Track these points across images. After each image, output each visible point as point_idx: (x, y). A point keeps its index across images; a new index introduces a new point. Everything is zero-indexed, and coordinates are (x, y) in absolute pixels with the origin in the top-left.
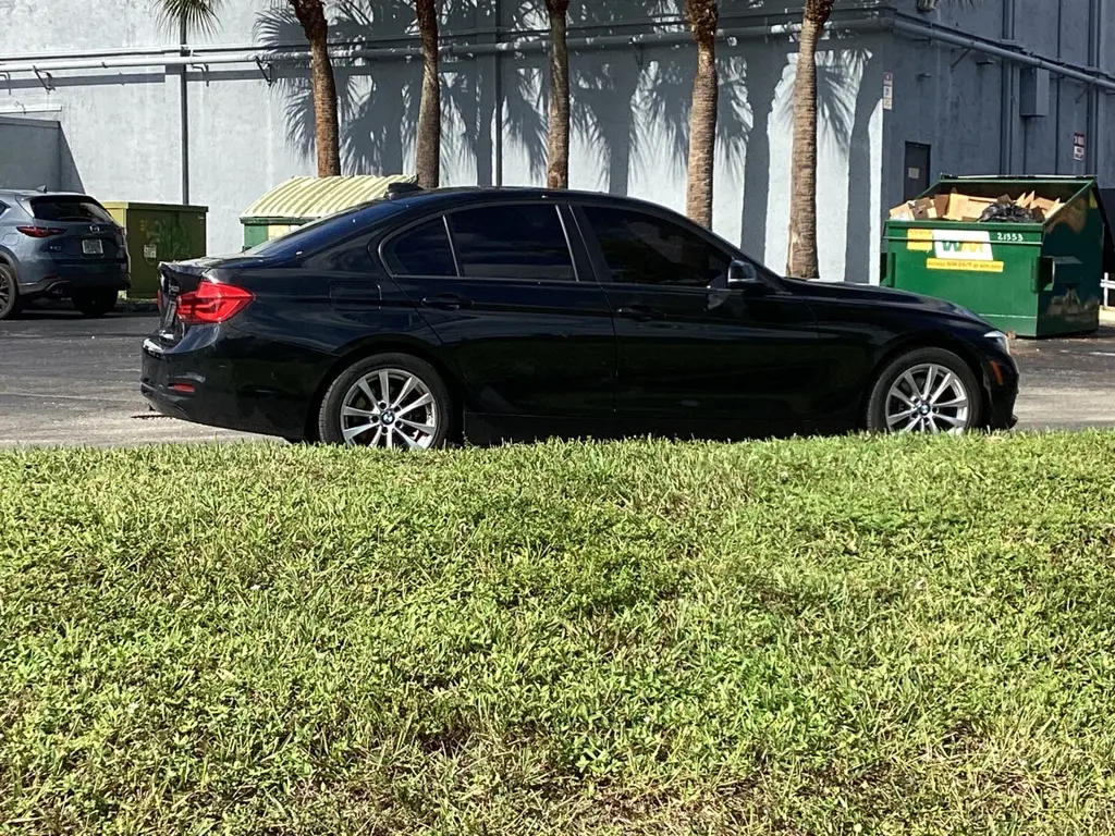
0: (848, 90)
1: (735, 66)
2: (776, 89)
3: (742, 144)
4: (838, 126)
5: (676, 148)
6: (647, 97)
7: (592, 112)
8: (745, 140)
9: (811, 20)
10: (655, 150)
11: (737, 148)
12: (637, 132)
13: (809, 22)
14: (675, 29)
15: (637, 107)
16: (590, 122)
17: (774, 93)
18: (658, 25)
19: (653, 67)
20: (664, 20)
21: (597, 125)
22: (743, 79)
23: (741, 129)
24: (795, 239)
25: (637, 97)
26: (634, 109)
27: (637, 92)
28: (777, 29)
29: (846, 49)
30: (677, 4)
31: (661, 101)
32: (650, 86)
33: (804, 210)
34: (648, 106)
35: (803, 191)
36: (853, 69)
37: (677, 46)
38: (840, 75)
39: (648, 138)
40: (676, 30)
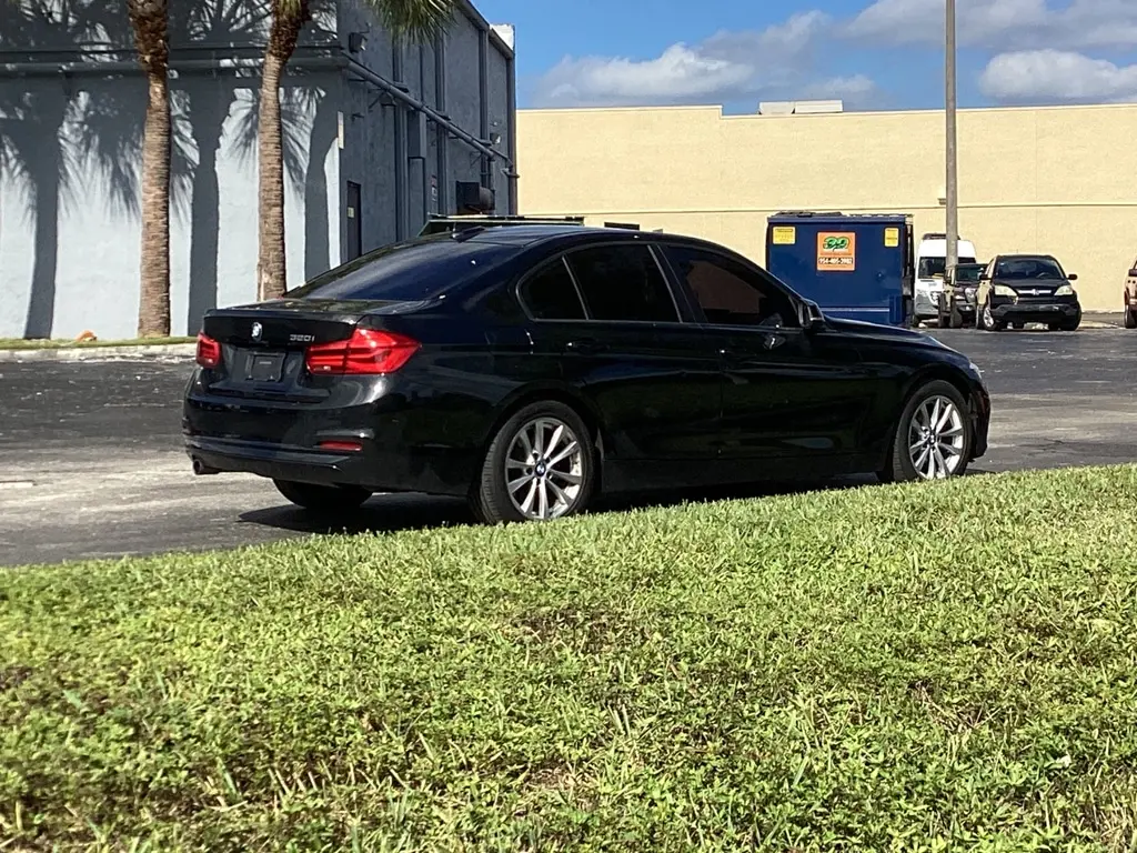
0: (301, 128)
1: (177, 100)
2: (224, 125)
3: (187, 181)
4: (292, 164)
5: (114, 186)
6: (77, 130)
7: (12, 144)
8: (190, 176)
9: (275, 55)
10: (89, 187)
11: (183, 187)
12: (67, 167)
13: (273, 58)
14: (106, 58)
15: (65, 139)
16: (10, 154)
17: (221, 128)
18: (86, 53)
19: (83, 98)
20: (96, 48)
21: (18, 158)
22: (187, 113)
23: (186, 166)
24: (266, 278)
25: (66, 129)
26: (62, 141)
27: (65, 124)
28: (226, 63)
29: (298, 86)
30: (108, 33)
31: (94, 134)
32: (80, 118)
33: (276, 249)
34: (79, 139)
35: (274, 230)
36: (306, 108)
37: (110, 77)
38: (291, 113)
39: (81, 174)
40: (108, 60)
